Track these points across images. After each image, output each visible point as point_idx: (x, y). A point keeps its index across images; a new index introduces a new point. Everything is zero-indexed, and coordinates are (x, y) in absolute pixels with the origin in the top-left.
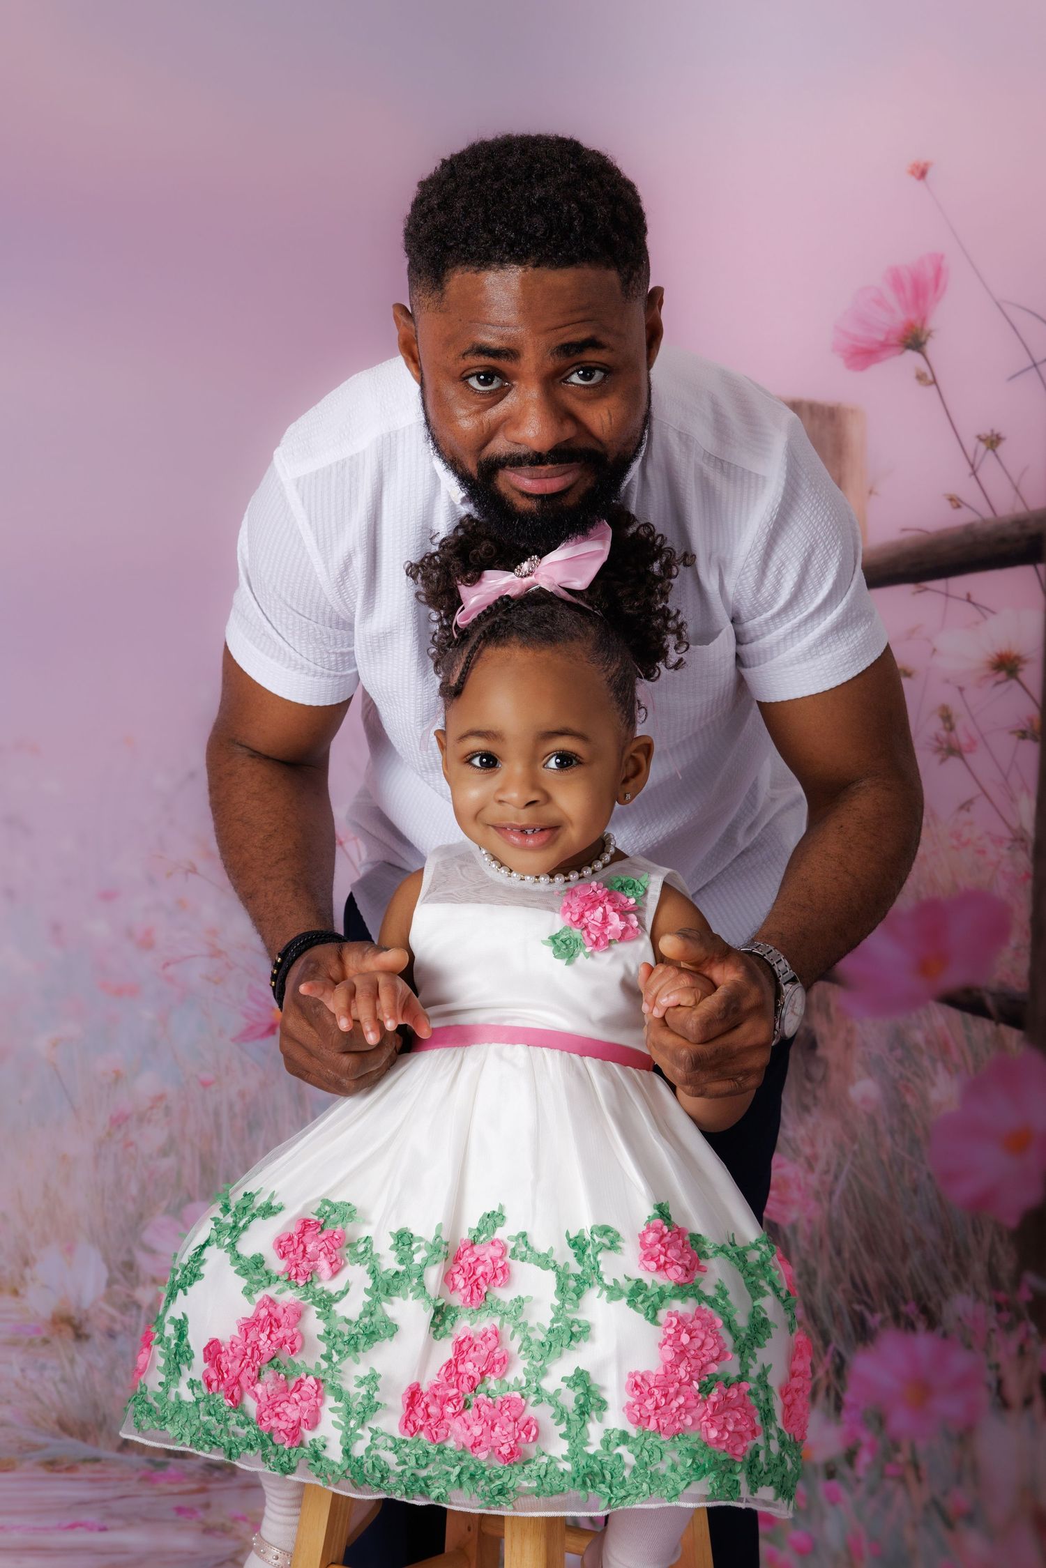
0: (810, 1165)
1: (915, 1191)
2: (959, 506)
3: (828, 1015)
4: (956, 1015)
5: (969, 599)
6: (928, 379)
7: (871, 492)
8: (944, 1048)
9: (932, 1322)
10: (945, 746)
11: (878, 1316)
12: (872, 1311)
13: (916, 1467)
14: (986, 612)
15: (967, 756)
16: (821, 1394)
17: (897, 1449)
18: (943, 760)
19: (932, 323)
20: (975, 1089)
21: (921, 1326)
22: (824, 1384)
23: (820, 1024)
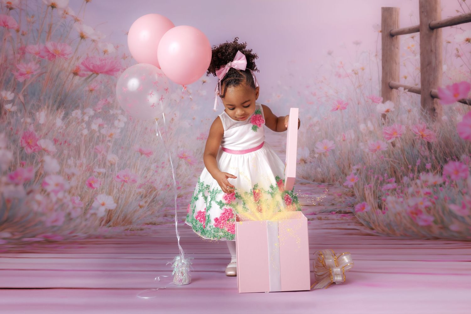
0: (435, 131)
1: (455, 136)
2: (458, 12)
3: (437, 104)
4: (461, 104)
5: (461, 29)
8: (459, 110)
9: (459, 160)
10: (457, 55)
11: (449, 159)
12: (447, 158)
13: (456, 185)
14: (464, 31)
15: (461, 57)
16: (439, 172)
17: (453, 182)
18: (457, 58)
20: (465, 117)
21: (456, 160)
22: (439, 171)
23: (436, 106)
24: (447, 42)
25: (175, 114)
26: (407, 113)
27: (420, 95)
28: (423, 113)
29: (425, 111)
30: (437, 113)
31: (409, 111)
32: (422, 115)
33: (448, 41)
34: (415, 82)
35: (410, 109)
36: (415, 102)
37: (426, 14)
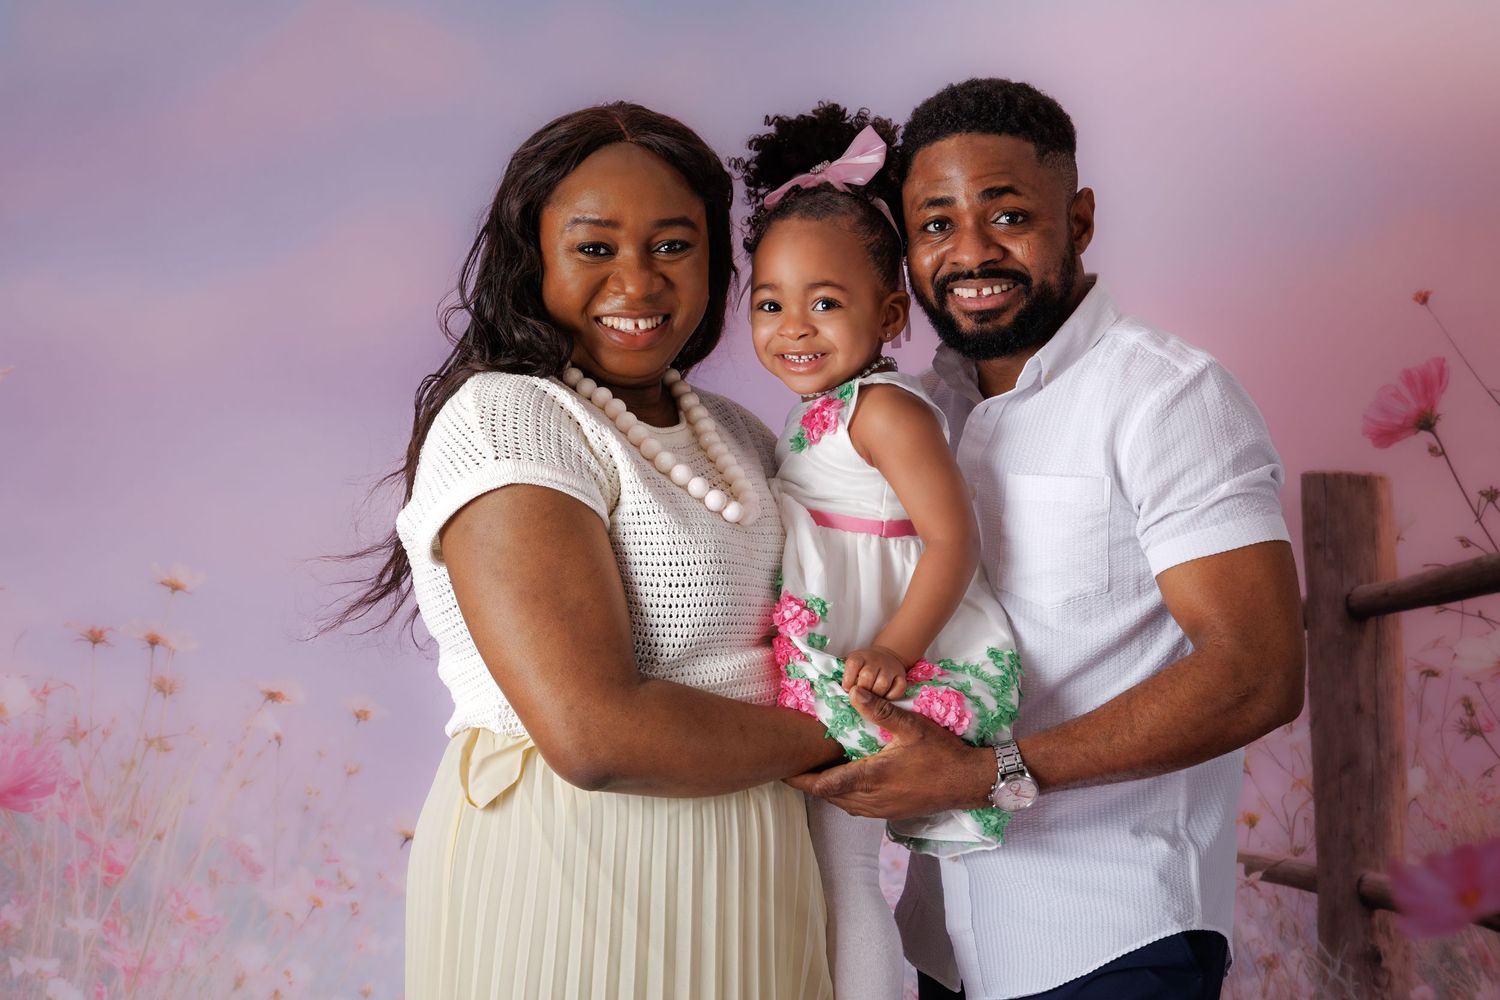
2: (1468, 546)
3: (1388, 934)
4: (1492, 935)
5: (1480, 615)
6: (1439, 451)
7: (1398, 538)
8: (1485, 961)
10: (1468, 728)
14: (1493, 624)
15: (1487, 735)
18: (1467, 739)
19: (1439, 409)
23: (1383, 944)
24: (1423, 672)
25: (287, 973)
26: (1262, 972)
27: (1314, 896)
28: (1329, 971)
29: (1338, 963)
30: (1390, 973)
31: (1270, 964)
32: (1325, 982)
33: (1425, 668)
34: (1292, 840)
35: (1273, 955)
36: (1296, 927)
37: (1330, 554)
